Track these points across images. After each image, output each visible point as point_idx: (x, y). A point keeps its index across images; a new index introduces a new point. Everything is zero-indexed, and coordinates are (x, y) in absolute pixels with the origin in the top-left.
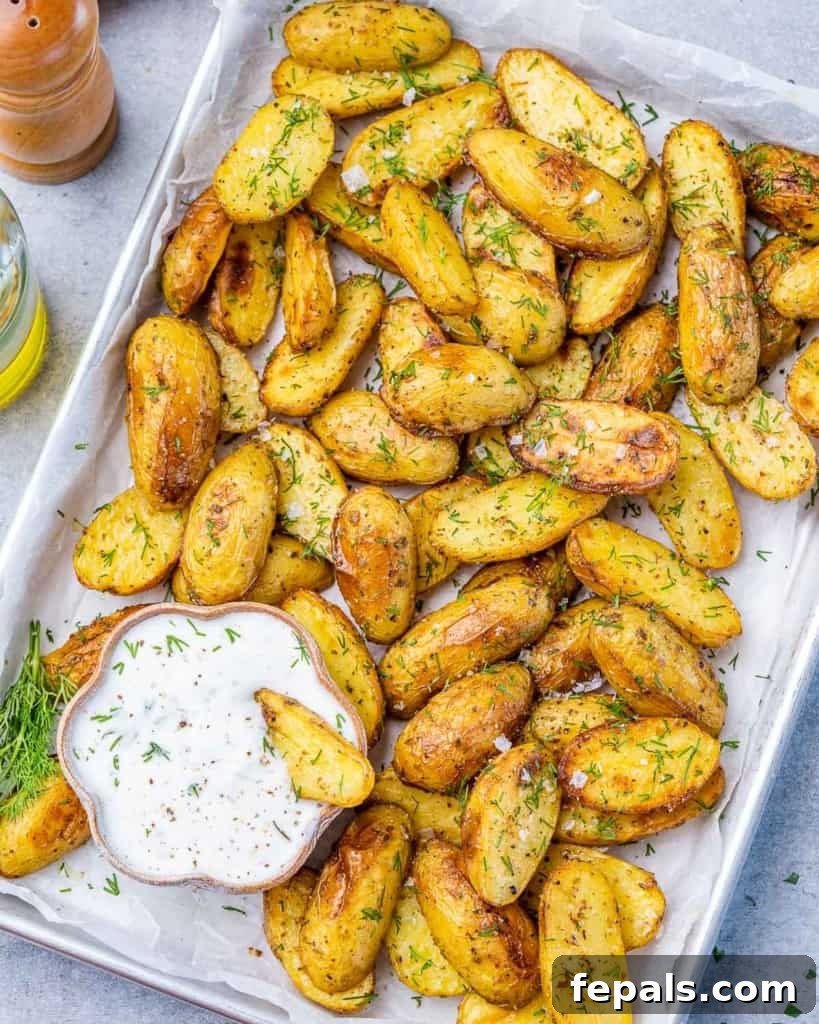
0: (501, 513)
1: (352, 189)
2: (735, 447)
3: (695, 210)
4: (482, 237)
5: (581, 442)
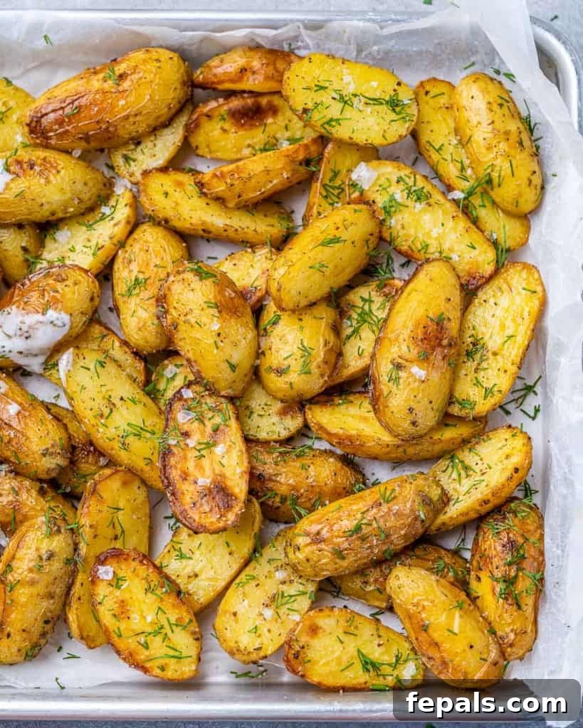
0: (118, 403)
1: (354, 176)
2: (254, 583)
3: (455, 475)
4: (360, 304)
5: (203, 446)
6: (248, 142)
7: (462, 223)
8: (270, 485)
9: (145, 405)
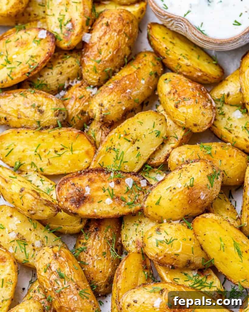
0: (135, 146)
2: (32, 228)
5: (111, 192)
8: (92, 236)
9: (137, 163)
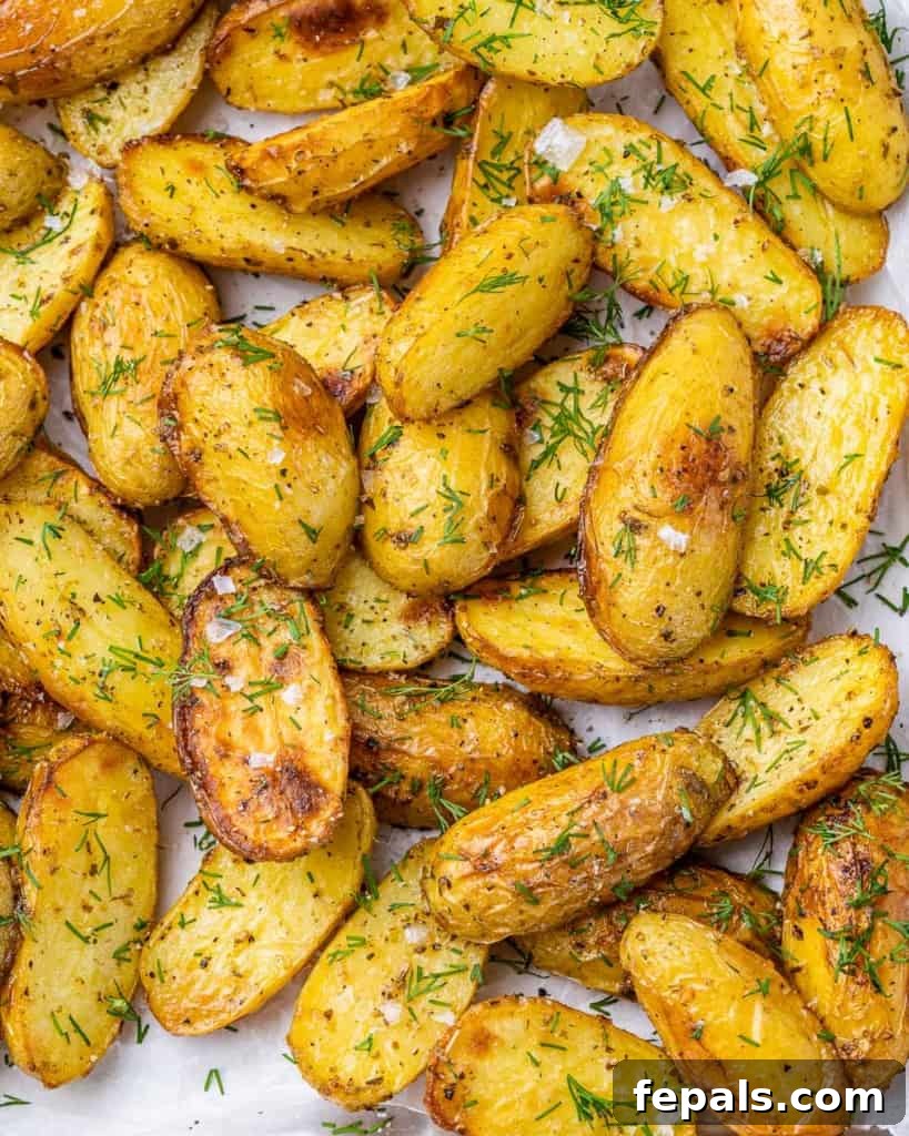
0: (90, 607)
1: (540, 146)
2: (363, 953)
3: (749, 732)
4: (557, 396)
5: (258, 689)
6: (331, 76)
7: (755, 234)
8: (392, 759)
9: (141, 608)
